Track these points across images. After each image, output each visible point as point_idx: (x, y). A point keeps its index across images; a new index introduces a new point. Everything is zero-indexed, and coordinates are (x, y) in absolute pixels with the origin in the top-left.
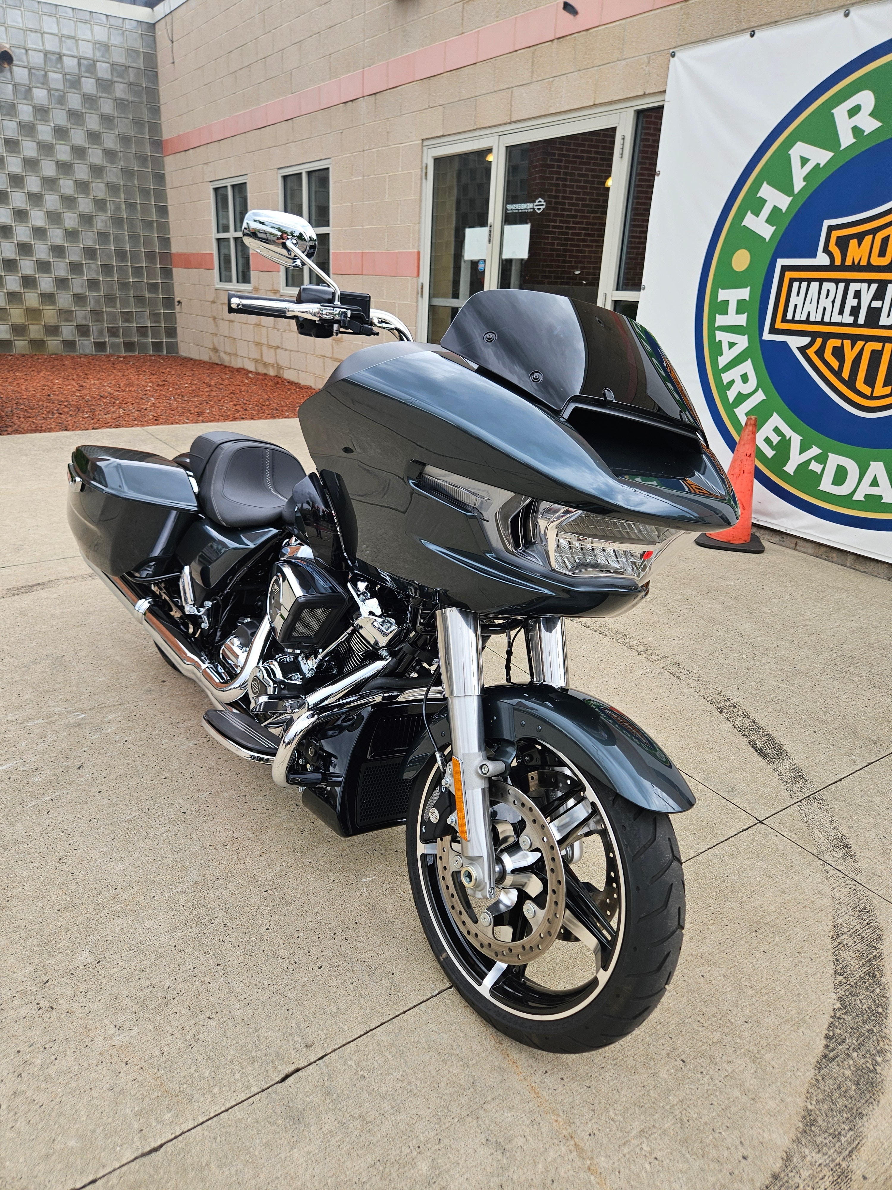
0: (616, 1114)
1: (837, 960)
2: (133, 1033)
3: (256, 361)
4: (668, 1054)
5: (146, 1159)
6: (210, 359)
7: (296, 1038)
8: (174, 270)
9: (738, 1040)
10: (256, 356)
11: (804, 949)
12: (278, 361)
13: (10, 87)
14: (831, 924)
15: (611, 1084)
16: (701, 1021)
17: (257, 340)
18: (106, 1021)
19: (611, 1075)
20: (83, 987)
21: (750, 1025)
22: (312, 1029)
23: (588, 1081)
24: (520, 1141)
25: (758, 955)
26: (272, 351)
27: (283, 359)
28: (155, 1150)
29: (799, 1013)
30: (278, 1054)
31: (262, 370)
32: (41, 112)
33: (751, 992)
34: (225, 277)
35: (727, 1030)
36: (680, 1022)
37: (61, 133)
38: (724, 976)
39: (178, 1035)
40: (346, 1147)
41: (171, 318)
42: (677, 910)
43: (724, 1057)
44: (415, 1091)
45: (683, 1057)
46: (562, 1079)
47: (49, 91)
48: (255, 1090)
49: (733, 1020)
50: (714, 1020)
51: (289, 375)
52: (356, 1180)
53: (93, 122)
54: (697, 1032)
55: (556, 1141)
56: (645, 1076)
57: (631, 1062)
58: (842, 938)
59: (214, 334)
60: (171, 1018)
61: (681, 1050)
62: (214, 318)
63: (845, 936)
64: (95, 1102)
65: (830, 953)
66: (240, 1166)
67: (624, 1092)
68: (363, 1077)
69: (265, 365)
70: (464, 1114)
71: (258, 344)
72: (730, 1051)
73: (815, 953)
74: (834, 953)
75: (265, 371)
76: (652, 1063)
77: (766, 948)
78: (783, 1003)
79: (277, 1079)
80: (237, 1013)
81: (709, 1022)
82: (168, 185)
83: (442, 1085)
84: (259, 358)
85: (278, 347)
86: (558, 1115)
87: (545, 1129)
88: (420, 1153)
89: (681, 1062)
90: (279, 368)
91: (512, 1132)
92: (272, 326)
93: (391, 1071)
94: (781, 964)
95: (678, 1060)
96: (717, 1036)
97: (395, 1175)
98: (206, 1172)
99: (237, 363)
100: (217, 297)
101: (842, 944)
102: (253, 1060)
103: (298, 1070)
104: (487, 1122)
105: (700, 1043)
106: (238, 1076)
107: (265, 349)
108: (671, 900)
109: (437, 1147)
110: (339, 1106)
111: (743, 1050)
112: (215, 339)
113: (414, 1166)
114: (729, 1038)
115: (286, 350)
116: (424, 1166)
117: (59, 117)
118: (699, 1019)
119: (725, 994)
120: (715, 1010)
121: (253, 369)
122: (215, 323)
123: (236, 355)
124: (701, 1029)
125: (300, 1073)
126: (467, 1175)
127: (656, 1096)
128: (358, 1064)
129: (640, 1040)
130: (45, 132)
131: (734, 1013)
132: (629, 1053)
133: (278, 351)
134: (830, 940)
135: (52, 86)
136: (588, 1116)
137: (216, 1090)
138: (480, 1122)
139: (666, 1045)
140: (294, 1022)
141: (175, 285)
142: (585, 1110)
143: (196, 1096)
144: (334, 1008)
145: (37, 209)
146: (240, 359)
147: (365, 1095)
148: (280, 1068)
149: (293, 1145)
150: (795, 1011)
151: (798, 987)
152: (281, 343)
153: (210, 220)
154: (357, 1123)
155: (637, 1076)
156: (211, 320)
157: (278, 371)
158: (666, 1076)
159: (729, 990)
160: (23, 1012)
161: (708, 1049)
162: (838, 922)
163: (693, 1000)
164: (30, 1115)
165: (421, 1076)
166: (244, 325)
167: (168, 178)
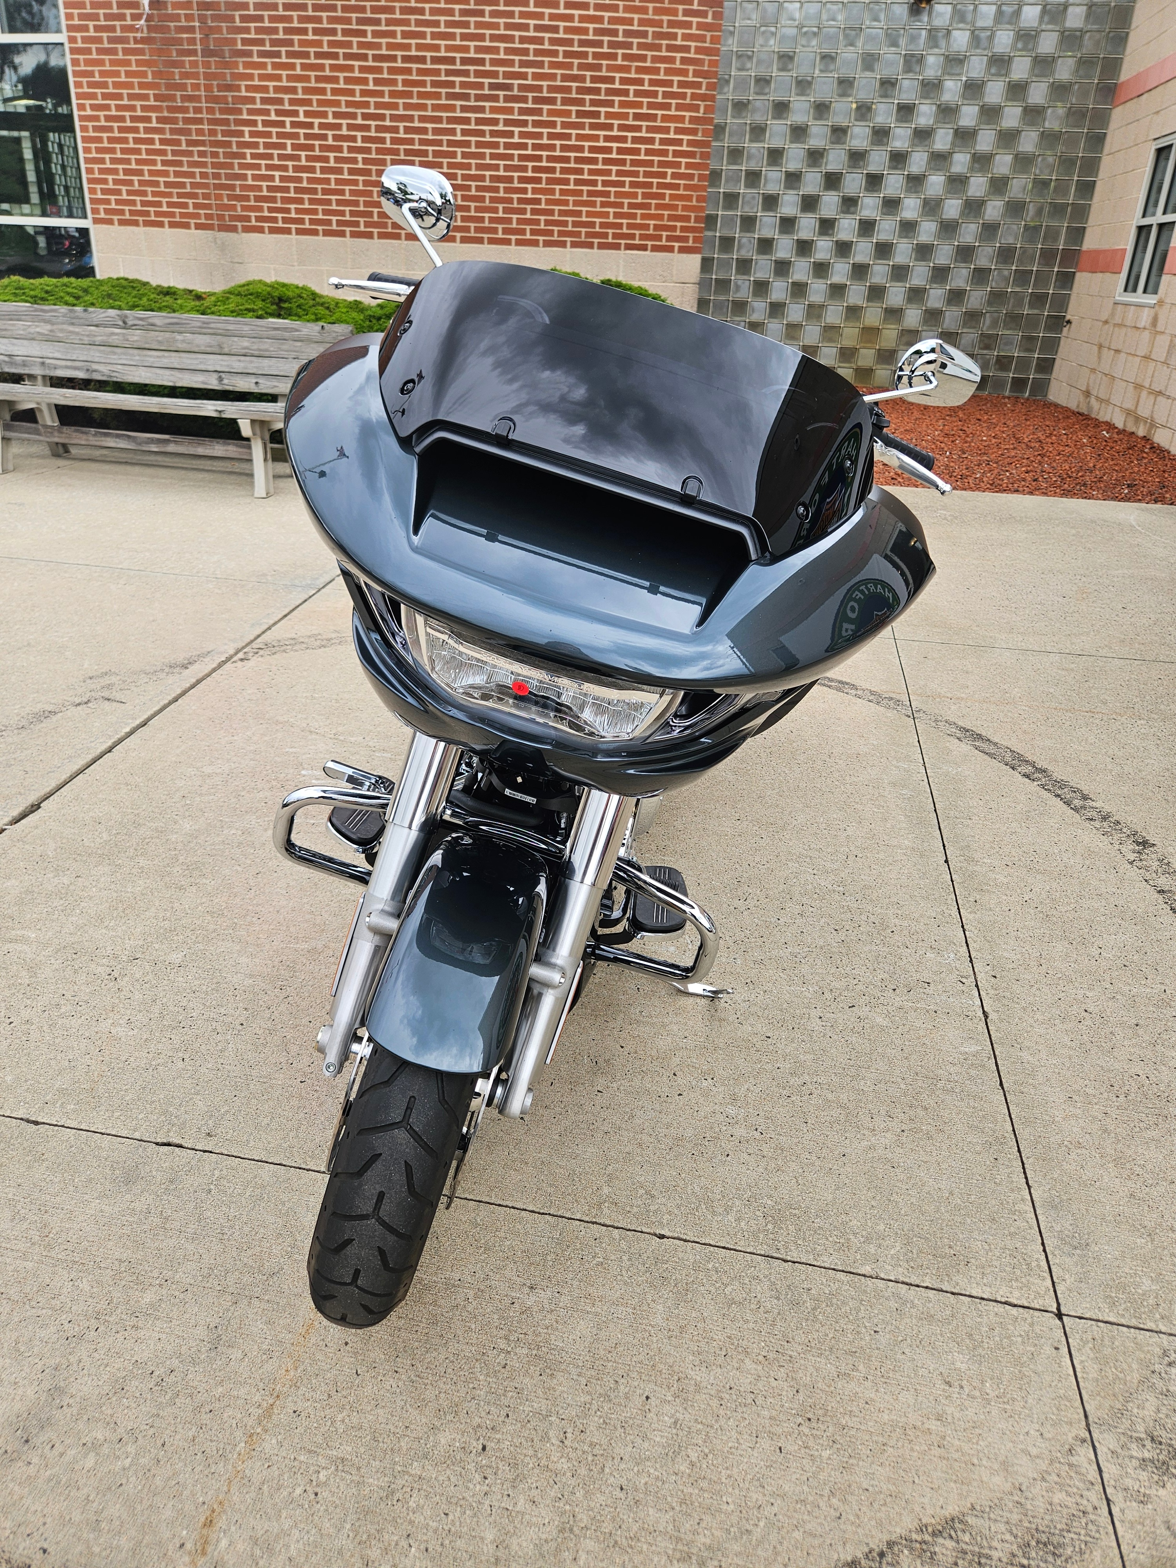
0: (343, 1421)
1: (882, 1555)
2: (131, 1033)
3: (1128, 413)
4: (479, 1426)
5: (24, 1123)
6: (1078, 406)
7: (210, 1122)
8: (1078, 275)
9: (580, 1494)
10: (1129, 405)
11: (849, 1498)
12: (1155, 416)
13: (924, 32)
14: (951, 1510)
15: (382, 1392)
16: (569, 1435)
17: (1139, 381)
18: (128, 1012)
19: (394, 1385)
20: (150, 976)
21: (622, 1495)
22: (229, 1124)
23: (364, 1369)
24: (237, 1354)
25: (765, 1443)
26: (1152, 397)
27: (1162, 411)
28: (36, 1123)
29: (709, 1548)
30: (184, 1123)
31: (1131, 428)
32: (954, 61)
33: (684, 1468)
34: (1131, 286)
35: (583, 1471)
36: (544, 1413)
37: (973, 89)
38: (675, 1423)
39: (151, 1055)
40: (127, 1230)
41: (1052, 345)
42: (375, 1192)
43: (534, 1492)
44: (226, 1237)
45: (490, 1445)
46: (346, 1344)
47: (973, 32)
48: (137, 1135)
49: (607, 1470)
50: (586, 1448)
51: (1161, 438)
52: (98, 1260)
53: (1020, 69)
54: (545, 1438)
55: (261, 1385)
56: (424, 1420)
57: (430, 1393)
58: (940, 1540)
59: (1093, 370)
60: (164, 1039)
61: (498, 1436)
62: (1100, 346)
63: (950, 1544)
64: (53, 1062)
65: (886, 1537)
66: (56, 1180)
67: (380, 1411)
68: (210, 1191)
69: (1138, 419)
70: (231, 1290)
71: (1138, 387)
72: (553, 1493)
73: (858, 1517)
74: (890, 1544)
75: (1133, 429)
76: (449, 1417)
77: (790, 1447)
78: (707, 1518)
79: (159, 1140)
80: (203, 1070)
81: (576, 1445)
82: (1107, 149)
83: (250, 1252)
84: (1133, 408)
85: (1160, 393)
86: (296, 1369)
87: (269, 1367)
88: (160, 1285)
89: (481, 1447)
90: (1153, 425)
91: (241, 1341)
92: (1163, 360)
93: (233, 1205)
94: (781, 1482)
95: (481, 1441)
96: (564, 1465)
97: (123, 1283)
98: (36, 1164)
99: (1105, 415)
100: (1113, 314)
101: (925, 1547)
102: (165, 1113)
103: (180, 1146)
104: (236, 1314)
105: (531, 1452)
106: (140, 1117)
107: (1144, 394)
108: (369, 1173)
109: (177, 1293)
110: (165, 1197)
111: (567, 1507)
112: (1093, 376)
113: (143, 1290)
114: (572, 1482)
115: (1169, 397)
116: (148, 1297)
117: (976, 68)
118: (569, 1430)
119: (645, 1438)
120: (605, 1441)
121: (1120, 425)
122: (1099, 352)
123: (1107, 402)
124: (554, 1441)
125: (177, 1149)
126: (163, 1336)
127: (405, 1448)
128: (220, 1178)
129: (471, 1386)
130: (952, 89)
131: (622, 1466)
132: (442, 1385)
133: (1160, 398)
134: (914, 1525)
135: (980, 24)
136: (318, 1395)
137: (117, 1114)
138: (232, 1309)
139: (490, 1417)
140: (227, 1108)
141: (1073, 298)
142: (324, 1388)
143: (103, 1108)
144: (266, 1121)
145: (914, 195)
146: (1111, 407)
147: (191, 1205)
148: (171, 1134)
149: (102, 1196)
150: (708, 1541)
151: (762, 1524)
152: (1166, 387)
153: (1138, 198)
154: (157, 1220)
155: (416, 1412)
156: (1096, 348)
157: (1149, 430)
158: (443, 1441)
159: (658, 1439)
160: (100, 969)
161: (531, 1465)
162: (971, 1520)
163: (594, 1407)
164: (18, 1041)
165: (246, 1229)
166: (1130, 358)
167: (1108, 139)
